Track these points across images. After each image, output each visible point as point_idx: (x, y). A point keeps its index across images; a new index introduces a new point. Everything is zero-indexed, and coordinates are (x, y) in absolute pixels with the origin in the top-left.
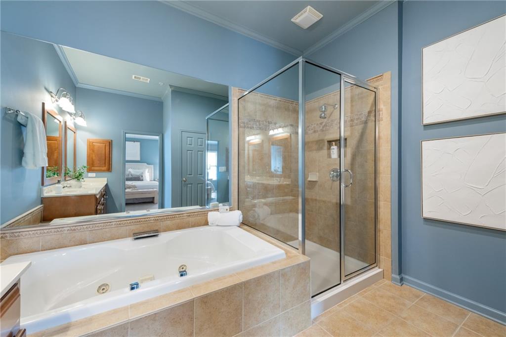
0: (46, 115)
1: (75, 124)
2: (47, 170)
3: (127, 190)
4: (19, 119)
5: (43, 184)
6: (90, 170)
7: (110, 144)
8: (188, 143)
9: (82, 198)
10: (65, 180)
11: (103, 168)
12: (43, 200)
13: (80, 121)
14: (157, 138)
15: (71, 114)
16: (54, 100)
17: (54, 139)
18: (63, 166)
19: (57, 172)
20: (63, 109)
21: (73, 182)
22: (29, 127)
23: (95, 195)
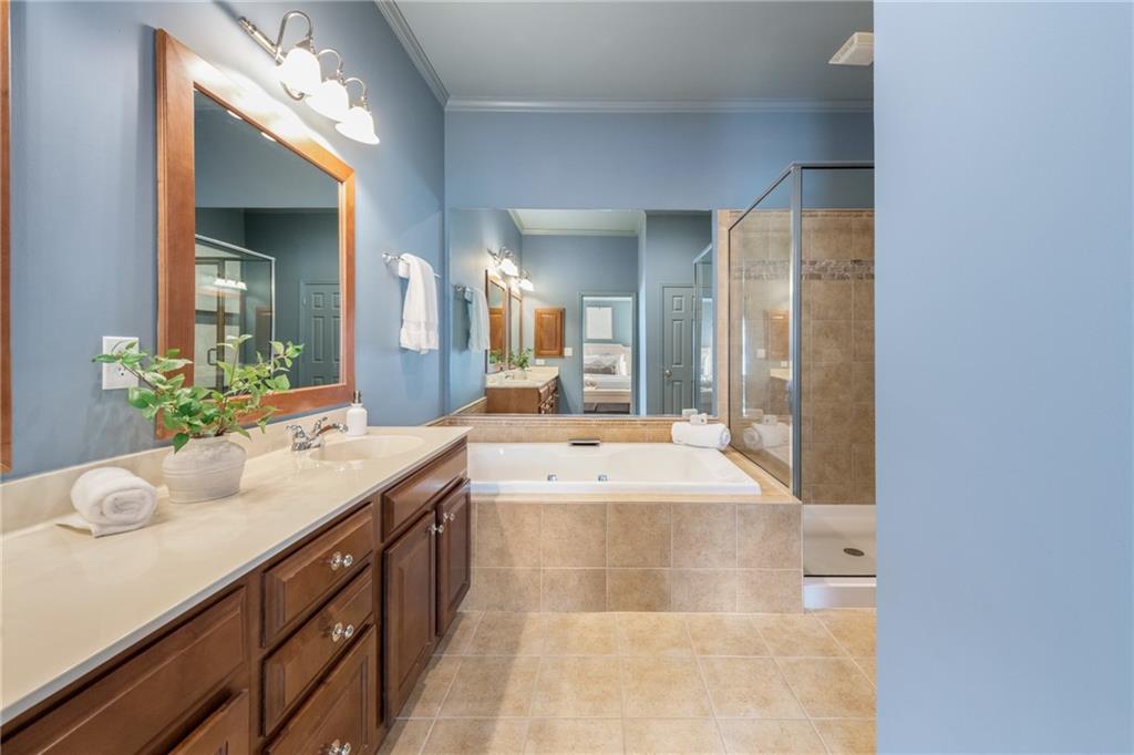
0: (489, 283)
1: (521, 289)
2: (492, 354)
3: (586, 389)
4: (467, 297)
5: (486, 372)
6: (538, 355)
7: (562, 314)
8: (675, 307)
9: (524, 393)
10: (510, 369)
11: (554, 352)
12: (488, 392)
13: (527, 285)
14: (630, 299)
15: (516, 277)
16: (497, 262)
17: (499, 312)
18: (507, 348)
19: (501, 357)
20: (507, 272)
21: (518, 371)
22: (474, 303)
23: (537, 389)
